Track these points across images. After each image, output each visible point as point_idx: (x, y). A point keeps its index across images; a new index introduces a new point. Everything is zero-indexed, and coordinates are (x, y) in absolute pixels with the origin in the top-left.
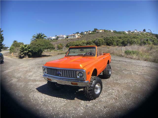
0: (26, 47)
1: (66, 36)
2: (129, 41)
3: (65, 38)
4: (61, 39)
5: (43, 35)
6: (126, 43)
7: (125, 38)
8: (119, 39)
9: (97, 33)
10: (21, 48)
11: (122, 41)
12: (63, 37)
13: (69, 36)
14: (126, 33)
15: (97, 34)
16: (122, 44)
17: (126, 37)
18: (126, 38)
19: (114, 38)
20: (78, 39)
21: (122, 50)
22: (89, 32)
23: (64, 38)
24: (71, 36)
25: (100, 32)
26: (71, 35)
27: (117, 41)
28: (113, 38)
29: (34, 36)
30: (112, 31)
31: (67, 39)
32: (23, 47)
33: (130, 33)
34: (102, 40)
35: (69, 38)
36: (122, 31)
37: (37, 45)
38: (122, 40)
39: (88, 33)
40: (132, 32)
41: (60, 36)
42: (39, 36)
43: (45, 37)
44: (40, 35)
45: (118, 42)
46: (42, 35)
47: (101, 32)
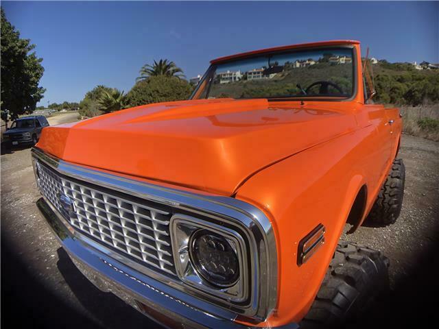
0: (118, 101)
1: (242, 74)
2: (427, 90)
3: (238, 78)
4: (227, 82)
5: (172, 66)
6: (419, 95)
7: (417, 80)
8: (399, 84)
9: (332, 65)
10: (102, 102)
11: (407, 89)
12: (233, 76)
13: (251, 74)
14: (417, 68)
15: (331, 67)
16: (406, 99)
17: (418, 78)
18: (418, 82)
19: (382, 78)
20: (276, 81)
21: (409, 115)
22: (307, 62)
23: (235, 78)
24: (255, 73)
25: (342, 62)
26: (255, 70)
27: (393, 90)
28: (378, 79)
29: (147, 67)
30: (375, 62)
31: (245, 82)
32: (110, 97)
33: (429, 68)
34: (346, 86)
35: (251, 78)
36: (404, 62)
37: (148, 93)
38: (406, 87)
39: (304, 66)
40: (433, 66)
41: (225, 75)
42: (161, 68)
43: (178, 70)
44: (163, 67)
45: (395, 93)
46: (168, 66)
47: (344, 62)
